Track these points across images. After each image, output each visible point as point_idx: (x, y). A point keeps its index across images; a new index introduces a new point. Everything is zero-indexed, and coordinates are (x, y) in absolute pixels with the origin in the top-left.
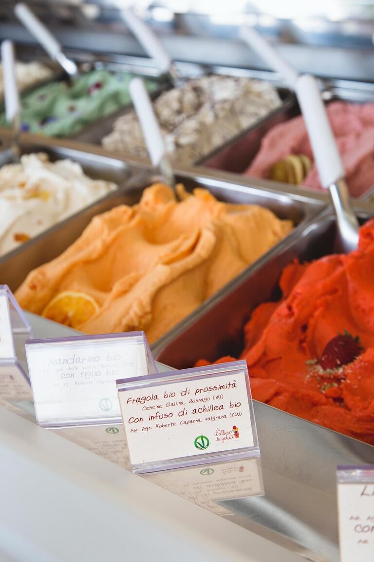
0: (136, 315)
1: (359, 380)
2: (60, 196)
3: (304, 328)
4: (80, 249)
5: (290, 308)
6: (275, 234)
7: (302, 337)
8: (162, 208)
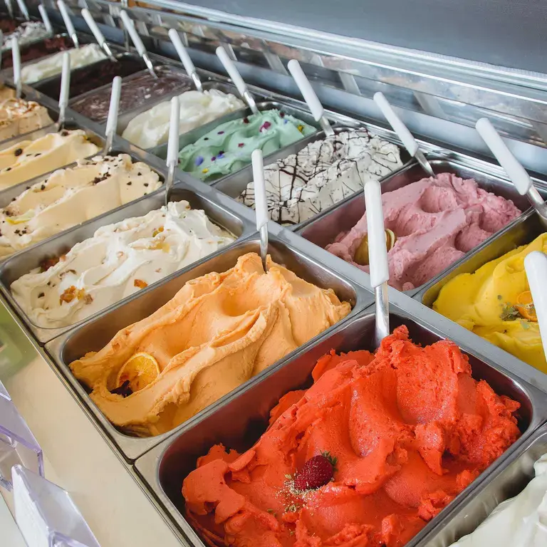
0: (175, 393)
1: (317, 508)
2: (180, 248)
3: (301, 435)
4: (168, 310)
5: (294, 413)
6: (328, 319)
7: (294, 446)
8: (247, 276)
